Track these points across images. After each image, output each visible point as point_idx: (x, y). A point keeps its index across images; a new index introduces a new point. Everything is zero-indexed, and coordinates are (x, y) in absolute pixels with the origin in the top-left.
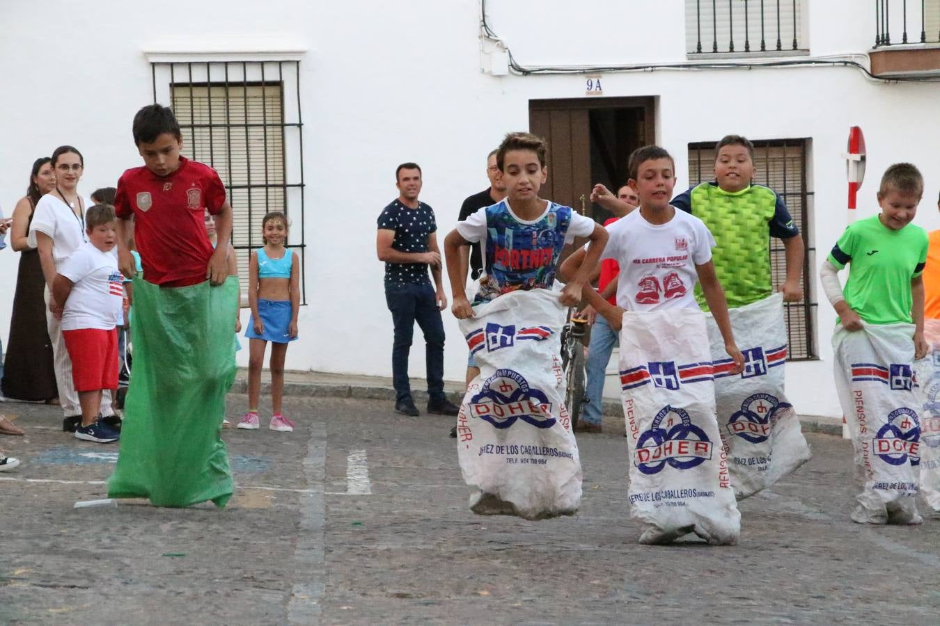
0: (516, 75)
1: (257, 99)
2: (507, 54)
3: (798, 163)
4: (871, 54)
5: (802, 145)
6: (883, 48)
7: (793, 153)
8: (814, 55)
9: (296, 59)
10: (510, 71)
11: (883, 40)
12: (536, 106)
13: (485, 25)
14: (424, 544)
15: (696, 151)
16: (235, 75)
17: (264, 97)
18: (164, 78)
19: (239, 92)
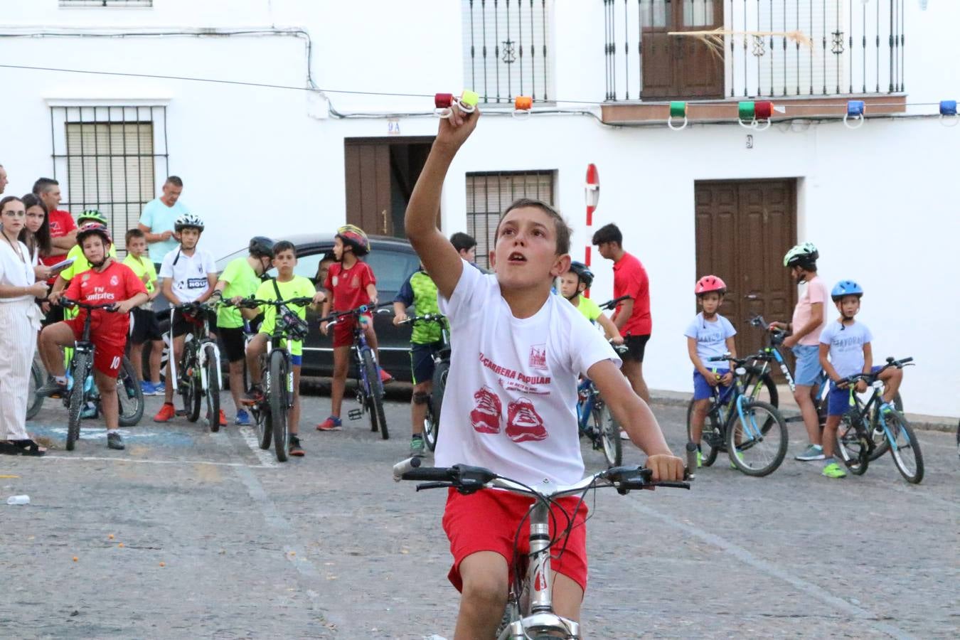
0: (332, 117)
1: (133, 135)
2: (327, 103)
3: (547, 188)
4: (603, 107)
5: (550, 174)
6: (611, 102)
7: (544, 180)
8: (560, 106)
9: (164, 104)
10: (330, 116)
11: (611, 97)
12: (351, 143)
13: (310, 80)
14: (345, 512)
15: (471, 178)
16: (117, 116)
17: (138, 133)
18: (60, 118)
19: (118, 129)
